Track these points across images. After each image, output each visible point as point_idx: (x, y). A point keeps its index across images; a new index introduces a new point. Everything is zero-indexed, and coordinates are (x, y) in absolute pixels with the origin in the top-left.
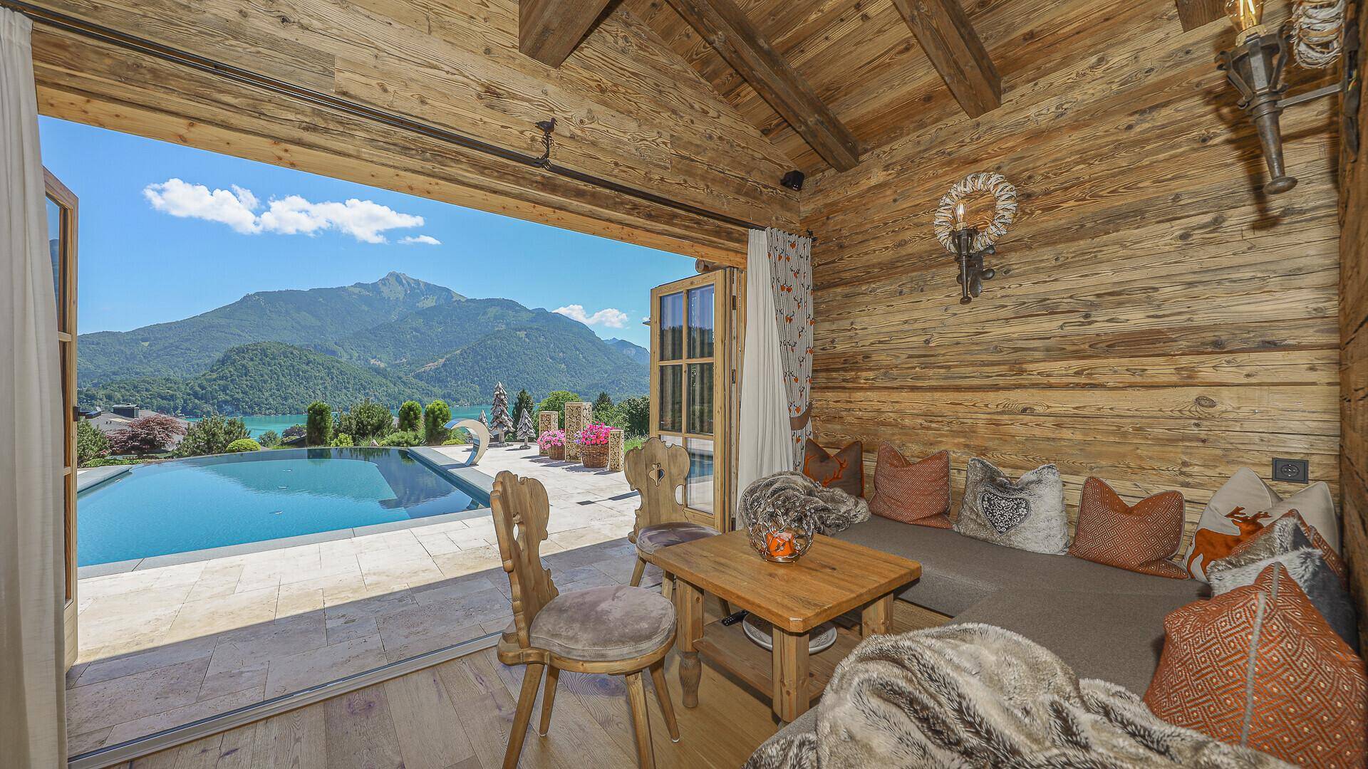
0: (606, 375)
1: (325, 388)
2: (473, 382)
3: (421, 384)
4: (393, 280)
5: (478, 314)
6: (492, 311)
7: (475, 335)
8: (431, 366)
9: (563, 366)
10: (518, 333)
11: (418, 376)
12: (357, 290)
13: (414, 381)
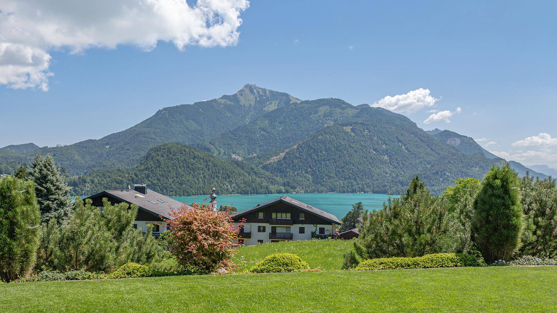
0: (429, 166)
1: (205, 176)
2: (307, 172)
3: (268, 174)
4: (247, 91)
5: (310, 114)
6: (323, 110)
7: (308, 132)
8: (274, 159)
9: (386, 157)
10: (345, 128)
11: (265, 168)
12: (223, 101)
13: (263, 171)
